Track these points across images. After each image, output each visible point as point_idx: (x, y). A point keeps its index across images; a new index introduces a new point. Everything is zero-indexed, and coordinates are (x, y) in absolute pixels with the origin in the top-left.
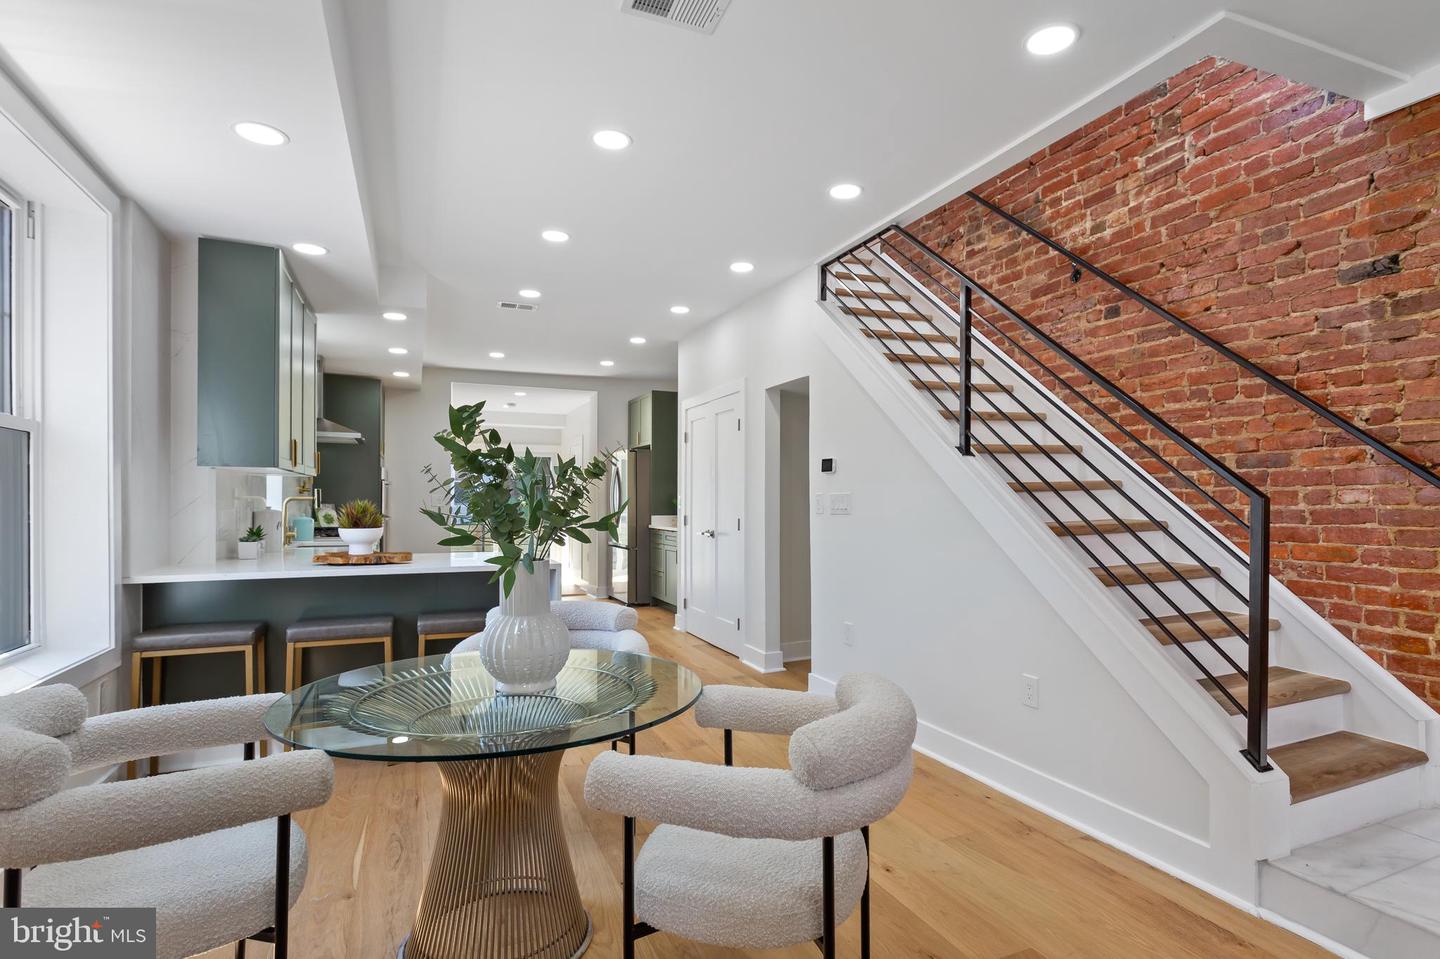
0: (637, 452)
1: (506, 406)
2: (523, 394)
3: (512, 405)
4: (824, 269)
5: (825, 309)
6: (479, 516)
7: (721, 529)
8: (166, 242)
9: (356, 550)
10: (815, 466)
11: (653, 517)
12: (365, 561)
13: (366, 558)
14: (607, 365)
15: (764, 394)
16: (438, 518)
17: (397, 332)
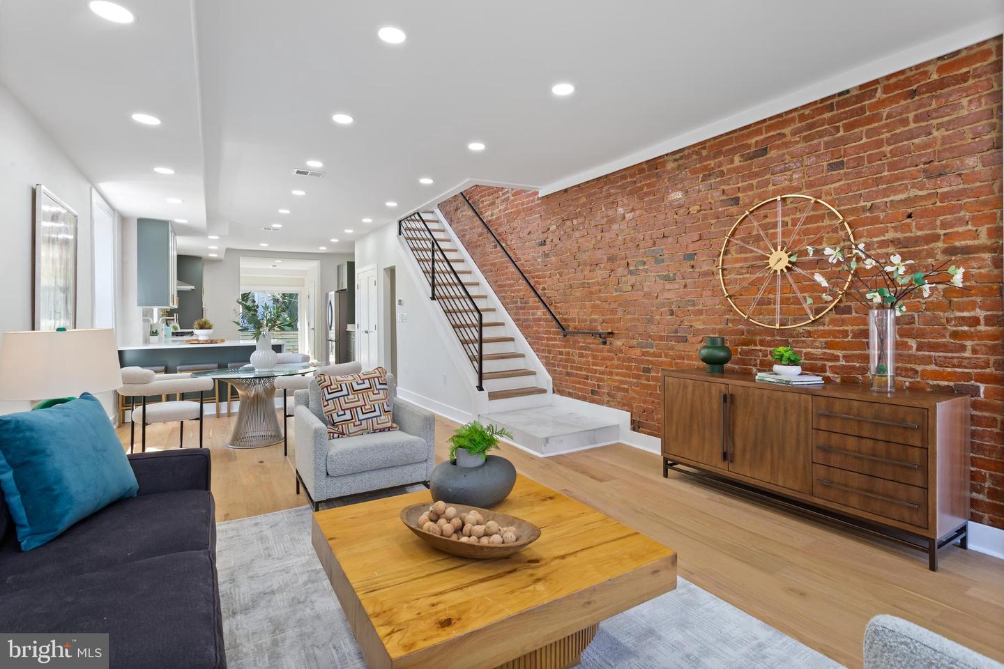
0: (340, 292)
1: (271, 266)
2: (280, 261)
3: (275, 266)
4: (400, 222)
5: (399, 239)
6: (250, 323)
7: (370, 330)
8: (123, 220)
9: (202, 338)
10: (397, 302)
11: (348, 325)
12: (206, 342)
13: (207, 341)
14: (323, 249)
15: (383, 270)
16: (238, 324)
17: (213, 242)
